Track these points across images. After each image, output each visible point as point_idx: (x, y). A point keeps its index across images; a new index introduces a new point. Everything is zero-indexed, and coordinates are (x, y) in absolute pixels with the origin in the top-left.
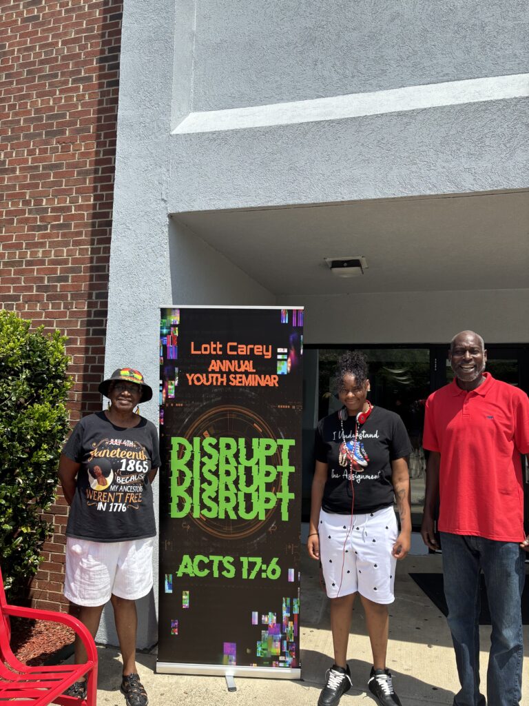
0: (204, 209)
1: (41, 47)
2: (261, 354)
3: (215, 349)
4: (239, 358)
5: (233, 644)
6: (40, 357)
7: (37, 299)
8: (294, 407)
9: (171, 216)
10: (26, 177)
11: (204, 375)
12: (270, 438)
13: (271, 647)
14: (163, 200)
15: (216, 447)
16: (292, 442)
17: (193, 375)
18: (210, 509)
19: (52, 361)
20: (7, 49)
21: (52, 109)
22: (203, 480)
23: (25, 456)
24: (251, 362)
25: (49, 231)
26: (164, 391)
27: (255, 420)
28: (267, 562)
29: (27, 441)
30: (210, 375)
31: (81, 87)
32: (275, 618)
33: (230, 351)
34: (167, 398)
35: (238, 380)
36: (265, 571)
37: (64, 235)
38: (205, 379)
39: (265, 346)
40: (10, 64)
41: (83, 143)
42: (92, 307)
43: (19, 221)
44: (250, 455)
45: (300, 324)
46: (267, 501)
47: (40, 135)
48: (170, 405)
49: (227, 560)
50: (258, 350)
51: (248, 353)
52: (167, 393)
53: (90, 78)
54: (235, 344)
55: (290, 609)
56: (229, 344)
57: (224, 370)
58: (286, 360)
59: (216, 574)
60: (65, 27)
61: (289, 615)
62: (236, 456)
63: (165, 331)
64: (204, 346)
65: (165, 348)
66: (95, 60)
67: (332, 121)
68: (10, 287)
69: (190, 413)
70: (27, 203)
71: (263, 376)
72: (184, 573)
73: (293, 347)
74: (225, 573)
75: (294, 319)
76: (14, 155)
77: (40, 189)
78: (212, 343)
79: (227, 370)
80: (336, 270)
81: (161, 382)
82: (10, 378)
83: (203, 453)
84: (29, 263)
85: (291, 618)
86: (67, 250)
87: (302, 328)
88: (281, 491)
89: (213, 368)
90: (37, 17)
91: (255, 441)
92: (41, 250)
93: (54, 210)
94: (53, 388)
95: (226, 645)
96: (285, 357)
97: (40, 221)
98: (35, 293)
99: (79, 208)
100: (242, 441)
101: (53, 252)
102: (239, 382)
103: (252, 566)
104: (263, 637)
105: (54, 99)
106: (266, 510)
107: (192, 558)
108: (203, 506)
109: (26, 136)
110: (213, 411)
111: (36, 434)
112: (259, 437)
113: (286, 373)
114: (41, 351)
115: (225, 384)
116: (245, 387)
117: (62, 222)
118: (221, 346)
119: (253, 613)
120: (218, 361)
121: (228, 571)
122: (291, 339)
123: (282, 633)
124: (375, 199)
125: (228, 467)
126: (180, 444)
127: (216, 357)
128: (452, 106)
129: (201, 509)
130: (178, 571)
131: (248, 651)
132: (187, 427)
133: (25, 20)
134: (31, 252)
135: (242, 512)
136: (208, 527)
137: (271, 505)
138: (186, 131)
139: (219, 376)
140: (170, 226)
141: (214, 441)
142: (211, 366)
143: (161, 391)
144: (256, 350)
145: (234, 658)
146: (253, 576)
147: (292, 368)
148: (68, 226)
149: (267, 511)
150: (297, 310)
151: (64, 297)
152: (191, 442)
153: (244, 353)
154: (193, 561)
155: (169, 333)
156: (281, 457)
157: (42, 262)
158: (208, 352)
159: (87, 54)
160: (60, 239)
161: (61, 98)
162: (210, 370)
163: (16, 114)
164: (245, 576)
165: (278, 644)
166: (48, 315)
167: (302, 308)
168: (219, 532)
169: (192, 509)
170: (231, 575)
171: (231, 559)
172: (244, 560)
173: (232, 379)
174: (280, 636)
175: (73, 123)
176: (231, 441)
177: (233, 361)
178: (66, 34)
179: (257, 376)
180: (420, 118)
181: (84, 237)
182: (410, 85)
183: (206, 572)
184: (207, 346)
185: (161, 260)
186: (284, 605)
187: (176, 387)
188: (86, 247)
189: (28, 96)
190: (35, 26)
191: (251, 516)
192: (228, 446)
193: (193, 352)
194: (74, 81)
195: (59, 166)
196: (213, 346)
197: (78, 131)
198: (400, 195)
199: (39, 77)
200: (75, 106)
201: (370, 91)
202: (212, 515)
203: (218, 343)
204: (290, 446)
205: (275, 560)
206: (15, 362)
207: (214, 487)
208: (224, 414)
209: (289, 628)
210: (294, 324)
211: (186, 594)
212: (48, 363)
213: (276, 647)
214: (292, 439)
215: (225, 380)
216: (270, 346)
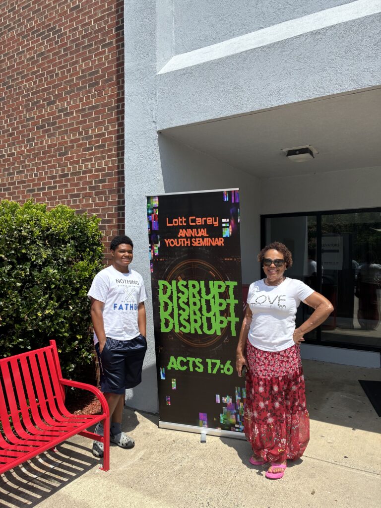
0: (179, 125)
1: (82, 26)
2: (211, 223)
3: (181, 222)
4: (197, 227)
5: (205, 414)
6: (81, 232)
7: (90, 195)
8: (235, 260)
9: (160, 133)
10: (79, 116)
11: (176, 240)
12: (221, 280)
13: (229, 418)
14: (154, 121)
15: (187, 287)
16: (235, 283)
17: (169, 240)
18: (185, 327)
19: (89, 235)
20: (63, 32)
21: (91, 68)
22: (180, 308)
23: (73, 293)
24: (205, 229)
25: (94, 150)
26: (152, 251)
27: (211, 269)
28: (223, 363)
29: (74, 284)
30: (179, 240)
31: (107, 50)
32: (231, 399)
33: (192, 222)
34: (154, 255)
35: (198, 242)
36: (223, 369)
37: (102, 152)
38: (176, 242)
39: (213, 218)
40: (65, 41)
41: (110, 89)
42: (120, 198)
43: (77, 146)
44: (208, 292)
45: (237, 201)
46: (222, 322)
47: (85, 87)
48: (156, 260)
49: (198, 361)
50: (210, 221)
51: (203, 224)
52: (154, 252)
53: (112, 43)
54: (194, 218)
55: (241, 395)
56: (190, 218)
57: (188, 236)
58: (228, 227)
59: (191, 369)
60: (95, 10)
61: (240, 398)
62: (200, 292)
63: (150, 212)
64: (174, 220)
65: (150, 223)
66: (114, 30)
68: (74, 189)
69: (168, 265)
70: (80, 134)
71: (213, 239)
72: (172, 368)
73: (232, 218)
74: (197, 369)
75: (233, 198)
76: (72, 103)
77: (87, 123)
78: (179, 218)
79: (190, 236)
81: (150, 245)
82: (63, 246)
83: (179, 291)
84: (84, 172)
85: (242, 400)
86: (104, 162)
87: (238, 203)
88: (230, 316)
89: (181, 235)
90: (78, 6)
91: (211, 283)
92: (90, 163)
93: (96, 136)
94: (89, 252)
95: (201, 414)
96: (228, 225)
97: (89, 145)
98: (88, 191)
99: (110, 133)
100: (202, 283)
101: (97, 164)
102: (198, 244)
103: (214, 365)
104: (224, 411)
105: (92, 62)
106: (221, 328)
107: (176, 359)
108: (181, 325)
109: (78, 89)
110: (182, 264)
111: (80, 280)
112: (214, 280)
113: (229, 236)
114: (82, 228)
115: (189, 245)
116: (202, 246)
117: (100, 143)
118: (185, 219)
119: (217, 395)
120: (184, 230)
121: (199, 368)
122: (231, 212)
123: (236, 410)
124: (295, 103)
125: (194, 300)
126: (163, 285)
127: (183, 227)
128: (353, 21)
129: (180, 327)
130: (168, 366)
131: (215, 419)
132: (167, 274)
133: (72, 10)
134: (85, 165)
135: (205, 330)
136: (184, 338)
137: (224, 325)
138: (166, 71)
139: (185, 240)
140: (159, 139)
141: (185, 283)
142: (180, 233)
143: (150, 251)
144: (208, 221)
145: (206, 422)
146: (215, 372)
147: (233, 232)
148: (103, 146)
149: (222, 329)
150: (234, 191)
151: (103, 193)
152: (171, 284)
153: (200, 224)
154: (176, 360)
155: (153, 213)
156: (228, 293)
157: (91, 171)
158: (177, 224)
159: (109, 26)
160: (100, 155)
161: (96, 60)
162: (179, 236)
163: (71, 76)
164: (210, 371)
165: (234, 416)
166: (97, 205)
167: (238, 189)
168: (192, 342)
169: (174, 326)
170: (201, 370)
171: (201, 360)
172: (208, 361)
173: (193, 242)
174: (235, 411)
175: (103, 76)
176: (195, 283)
177: (193, 230)
178: (95, 15)
179: (210, 239)
180: (329, 33)
181: (113, 153)
182: (327, 8)
183: (185, 368)
184: (176, 220)
185: (154, 163)
186: (236, 392)
187: (159, 248)
188: (115, 158)
189: (77, 62)
190: (78, 12)
191: (211, 332)
192: (194, 286)
193: (168, 225)
194: (103, 47)
195: (97, 107)
196: (180, 220)
197: (106, 81)
198: (314, 97)
199: (83, 48)
200: (104, 64)
201: (297, 17)
202: (186, 331)
203: (183, 218)
204: (235, 286)
205: (229, 362)
206: (65, 236)
207: (187, 313)
208: (189, 265)
209: (241, 407)
210: (233, 202)
211: (174, 381)
212: (87, 237)
213: (233, 418)
214: (235, 281)
215: (189, 242)
216: (217, 218)
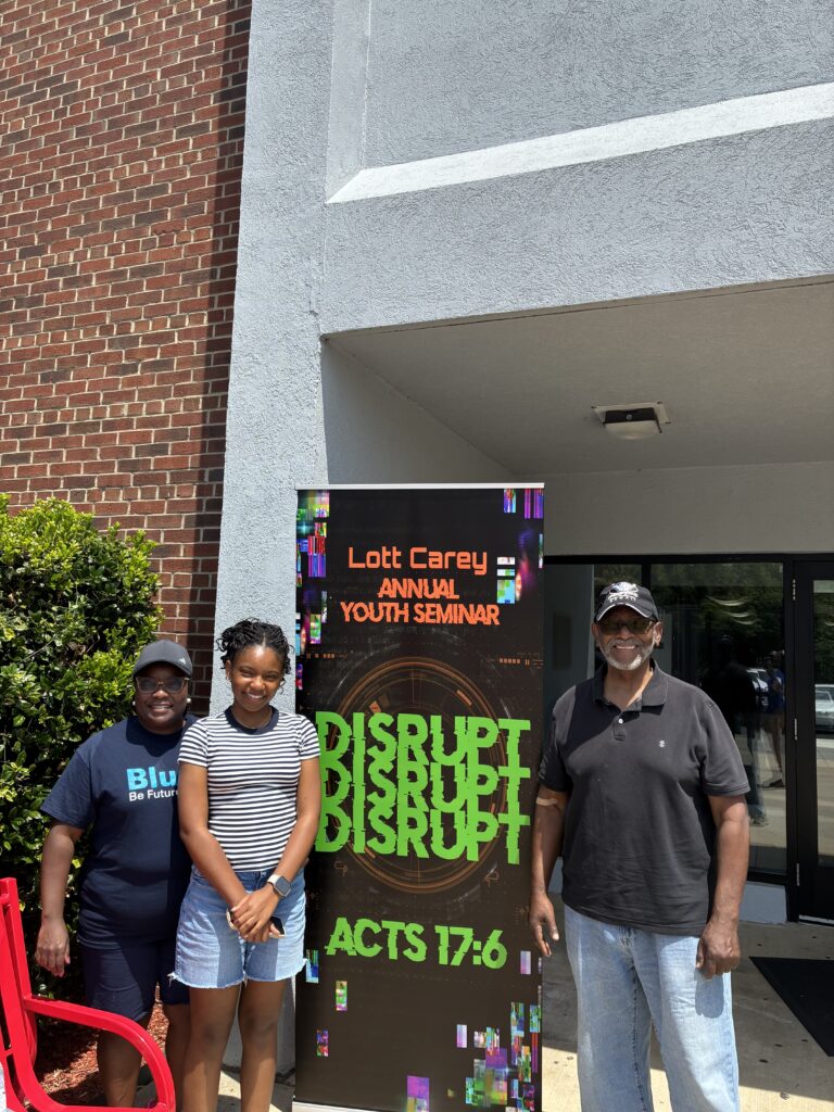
0: (378, 325)
1: (131, 82)
2: (468, 567)
3: (389, 560)
4: (431, 575)
5: (422, 1079)
6: (106, 574)
7: (120, 483)
8: (527, 662)
9: (325, 339)
10: (106, 289)
11: (371, 605)
12: (486, 716)
13: (491, 1089)
14: (312, 312)
15: (392, 730)
16: (526, 725)
17: (351, 604)
18: (382, 839)
19: (127, 582)
20: (79, 90)
21: (146, 179)
22: (370, 787)
23: (75, 740)
24: (452, 581)
25: (139, 373)
26: (304, 632)
27: (458, 682)
28: (481, 936)
29: (79, 714)
30: (381, 605)
31: (191, 142)
32: (497, 1038)
33: (415, 562)
34: (308, 644)
35: (429, 612)
36: (479, 953)
37: (162, 379)
38: (372, 611)
39: (475, 554)
40: (84, 112)
41: (193, 231)
42: (203, 495)
43: (96, 360)
44: (450, 745)
45: (538, 515)
46: (482, 827)
47: (128, 221)
48: (313, 656)
49: (413, 930)
50: (464, 560)
51: (447, 567)
52: (308, 636)
53: (204, 127)
54: (424, 550)
55: (525, 1024)
56: (414, 550)
57: (404, 596)
58: (513, 578)
59: (393, 954)
60: (166, 48)
61: (522, 1034)
62: (427, 746)
63: (304, 529)
64: (370, 554)
65: (304, 559)
66: (212, 97)
67: (598, 163)
68: (79, 465)
69: (347, 670)
70: (106, 330)
71: (472, 606)
72: (338, 950)
73: (525, 556)
74: (408, 953)
75: (527, 506)
76: (89, 256)
77: (127, 307)
78: (384, 548)
79: (410, 596)
80: (613, 427)
81: (298, 617)
82: (54, 608)
83: (370, 741)
84: (109, 426)
85: (527, 1040)
86: (166, 403)
87: (541, 520)
88: (506, 811)
89: (387, 593)
90: (125, 35)
91: (459, 721)
92: (126, 405)
93: (147, 339)
94: (125, 627)
95: (412, 1080)
96: (512, 574)
97: (127, 358)
98: (116, 472)
99: (186, 334)
100: (436, 720)
101: (145, 406)
102: (431, 617)
103: (455, 942)
104: (476, 1070)
105: (150, 164)
106: (479, 843)
107: (352, 924)
108: (370, 833)
109: (107, 225)
110: (386, 668)
111: (96, 702)
112: (467, 714)
113: (512, 602)
114: (108, 565)
115: (406, 620)
116: (441, 625)
117: (158, 358)
118: (399, 554)
119: (459, 1026)
120: (394, 580)
121: (415, 950)
122: (522, 541)
123: (511, 1066)
124: (673, 294)
125: (412, 766)
126: (330, 724)
127: (392, 573)
128: (813, 123)
129: (368, 838)
130: (327, 945)
131: (450, 1093)
132: (342, 694)
133: (106, 42)
134: (112, 408)
135: (438, 847)
136: (378, 869)
137: (489, 835)
138: (349, 198)
139: (396, 605)
140: (323, 355)
141: (388, 720)
142: (382, 589)
143: (298, 632)
144: (459, 561)
145: (425, 1103)
146: (457, 961)
147: (523, 592)
148: (167, 364)
149: (481, 845)
150: (532, 490)
151: (160, 479)
152: (349, 721)
153: (440, 566)
154: (353, 929)
155: (312, 533)
156: (505, 750)
157: (128, 424)
158: (376, 566)
159: (200, 89)
160: (155, 386)
161: (160, 161)
162: (380, 595)
163: (92, 192)
164: (443, 960)
165: (503, 1085)
166: (137, 508)
167: (541, 485)
168: (399, 879)
169: (351, 836)
170: (419, 956)
171: (420, 929)
172: (442, 931)
173: (418, 611)
174: (507, 1070)
175: (178, 200)
176: (418, 720)
177: (420, 581)
178: (167, 59)
179: (461, 606)
180: (754, 146)
181: (191, 382)
182: (738, 96)
183: (376, 949)
184: (376, 553)
185: (308, 412)
186: (513, 1016)
187: (323, 624)
188: (195, 396)
189: (110, 162)
190: (121, 50)
191: (452, 854)
192: (413, 730)
193: (352, 565)
194: (181, 133)
195: (155, 269)
196: (386, 553)
197: (185, 212)
198: (718, 285)
199: (128, 131)
200: (182, 172)
201: (665, 111)
202: (385, 849)
203: (394, 548)
204: (522, 732)
205: (496, 934)
206: (63, 581)
207: (389, 800)
208: (405, 672)
209: (523, 1058)
210: (527, 515)
211: (342, 987)
212: (121, 586)
213: (499, 1090)
214: (526, 719)
215: (406, 612)
216: (485, 554)
